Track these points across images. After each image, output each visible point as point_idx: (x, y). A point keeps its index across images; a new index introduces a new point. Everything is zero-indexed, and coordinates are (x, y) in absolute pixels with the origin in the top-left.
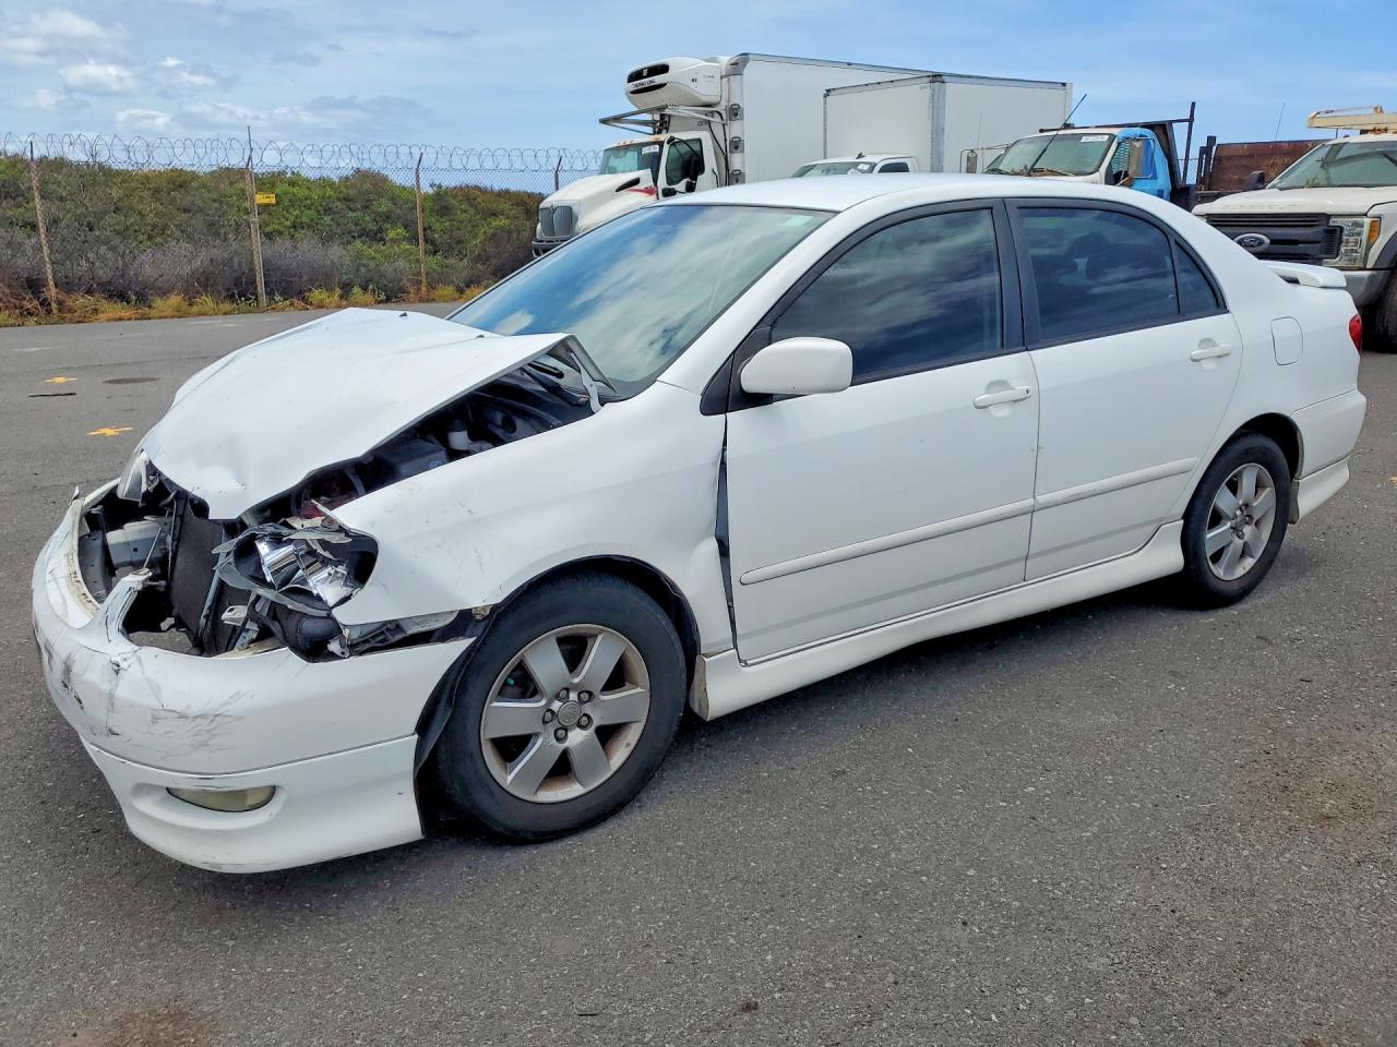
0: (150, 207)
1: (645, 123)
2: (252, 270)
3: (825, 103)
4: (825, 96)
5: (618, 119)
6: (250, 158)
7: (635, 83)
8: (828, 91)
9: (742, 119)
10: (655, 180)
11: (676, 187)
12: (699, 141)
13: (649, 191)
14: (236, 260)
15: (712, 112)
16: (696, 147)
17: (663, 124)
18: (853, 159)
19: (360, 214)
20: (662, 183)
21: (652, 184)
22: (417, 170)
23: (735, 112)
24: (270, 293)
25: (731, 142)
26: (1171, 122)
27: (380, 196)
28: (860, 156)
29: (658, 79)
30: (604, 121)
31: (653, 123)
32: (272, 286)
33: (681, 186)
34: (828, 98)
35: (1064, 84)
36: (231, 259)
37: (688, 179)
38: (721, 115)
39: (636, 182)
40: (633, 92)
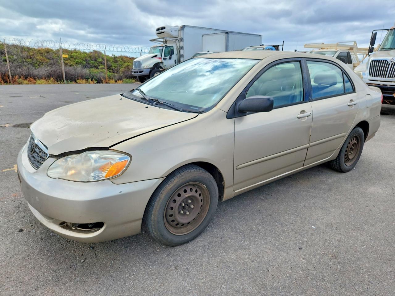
0: (39, 57)
1: (161, 41)
2: (62, 74)
3: (202, 38)
4: (202, 36)
5: (154, 40)
6: (61, 46)
7: (158, 31)
8: (203, 35)
9: (183, 41)
10: (161, 56)
11: (167, 58)
12: (173, 46)
13: (160, 58)
14: (58, 71)
15: (177, 39)
16: (172, 48)
17: (166, 42)
18: (206, 52)
19: (94, 62)
20: (163, 56)
21: (160, 56)
22: (105, 51)
23: (182, 39)
24: (67, 80)
25: (181, 47)
26: (279, 46)
27: (99, 57)
28: (208, 51)
29: (163, 31)
30: (151, 41)
31: (164, 41)
32: (68, 78)
33: (168, 57)
34: (203, 37)
35: (260, 35)
36: (57, 71)
37: (170, 56)
38: (178, 40)
39: (156, 56)
40: (158, 34)
